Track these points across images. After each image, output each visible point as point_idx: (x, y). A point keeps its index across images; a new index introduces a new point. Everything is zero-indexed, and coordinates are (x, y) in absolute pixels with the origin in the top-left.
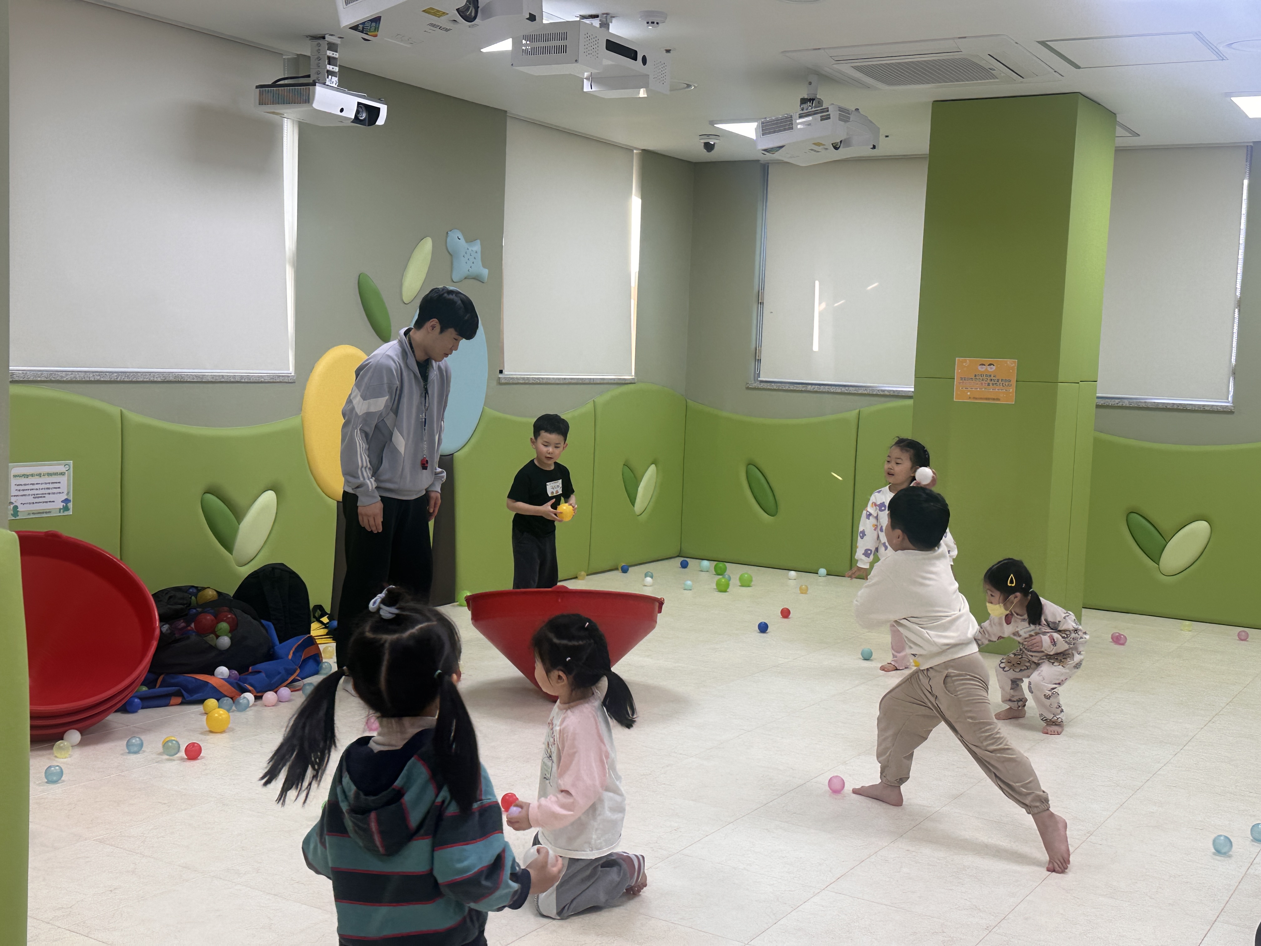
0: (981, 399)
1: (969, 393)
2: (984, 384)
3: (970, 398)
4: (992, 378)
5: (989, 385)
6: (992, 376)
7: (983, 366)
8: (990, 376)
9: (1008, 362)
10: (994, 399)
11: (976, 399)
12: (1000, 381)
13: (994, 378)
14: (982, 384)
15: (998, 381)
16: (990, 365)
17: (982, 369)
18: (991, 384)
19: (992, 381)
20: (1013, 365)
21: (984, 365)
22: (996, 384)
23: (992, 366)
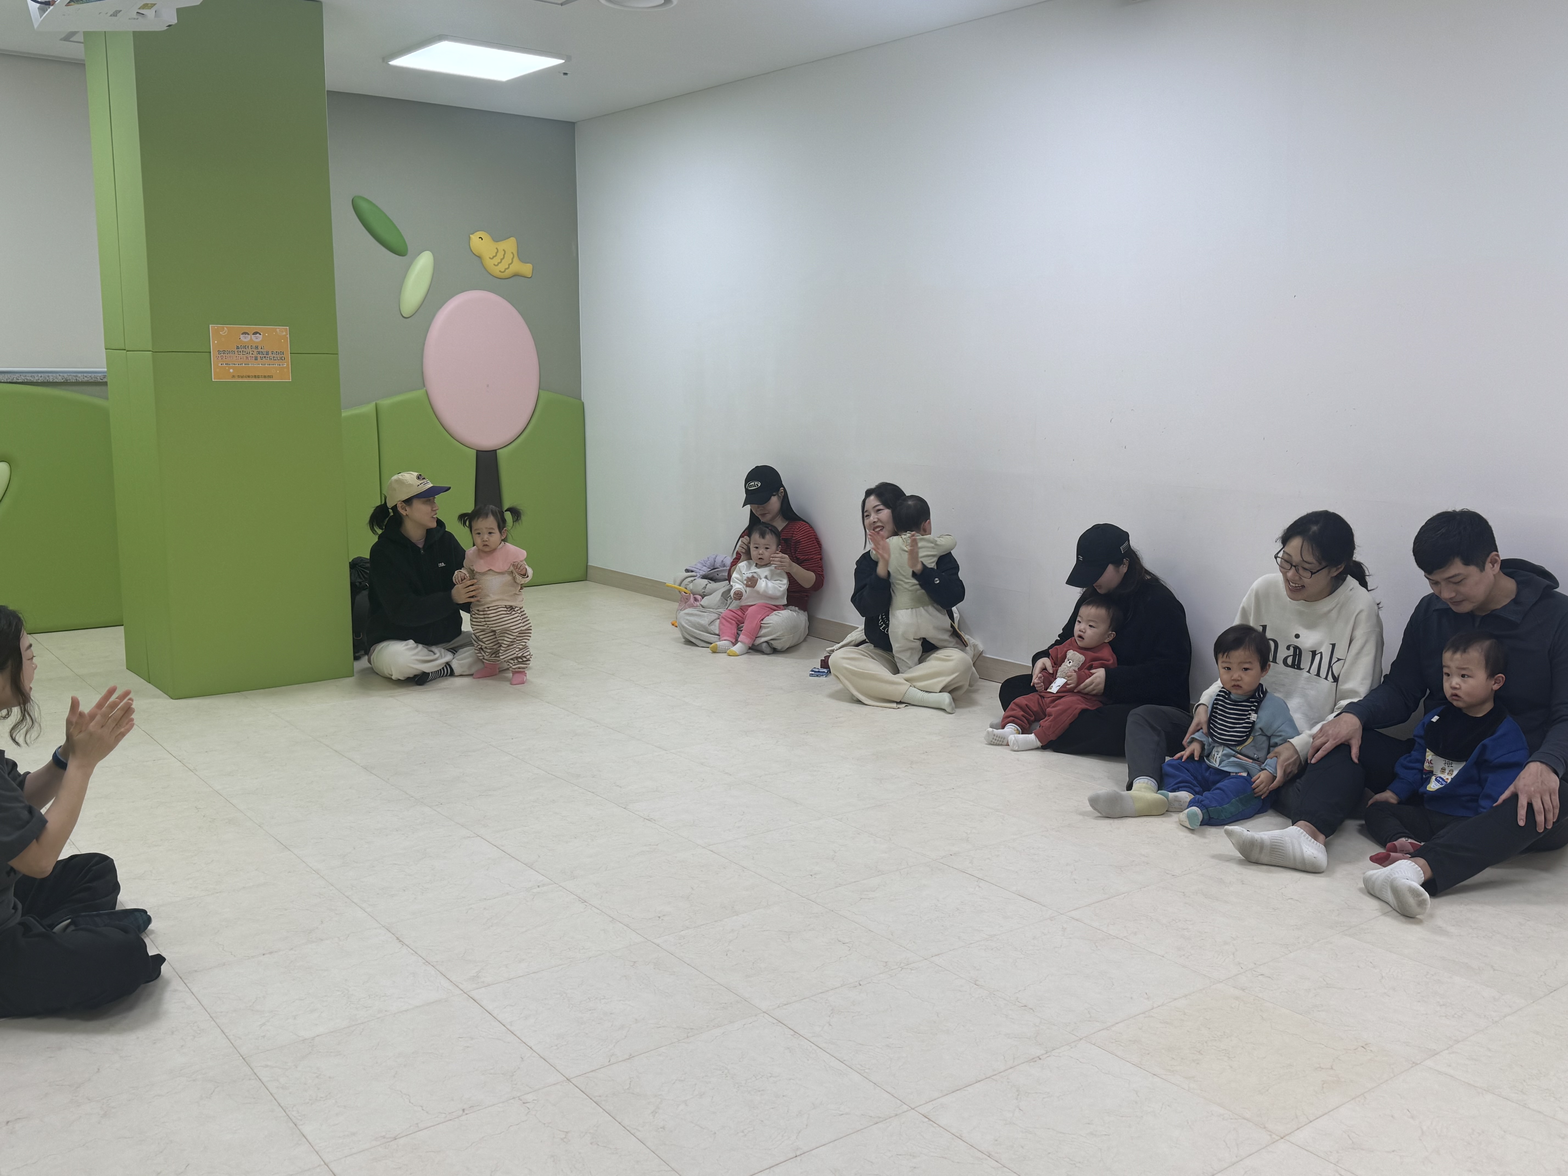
0: (249, 377)
1: (231, 371)
2: (249, 358)
3: (234, 376)
4: (260, 350)
5: (256, 359)
6: (259, 347)
7: (247, 335)
8: (257, 347)
9: (278, 330)
10: (265, 377)
11: (242, 377)
12: (270, 353)
13: (262, 350)
14: (247, 358)
15: (267, 353)
16: (255, 333)
17: (245, 339)
18: (259, 358)
19: (261, 354)
20: (284, 333)
21: (249, 334)
22: (265, 357)
23: (258, 335)
